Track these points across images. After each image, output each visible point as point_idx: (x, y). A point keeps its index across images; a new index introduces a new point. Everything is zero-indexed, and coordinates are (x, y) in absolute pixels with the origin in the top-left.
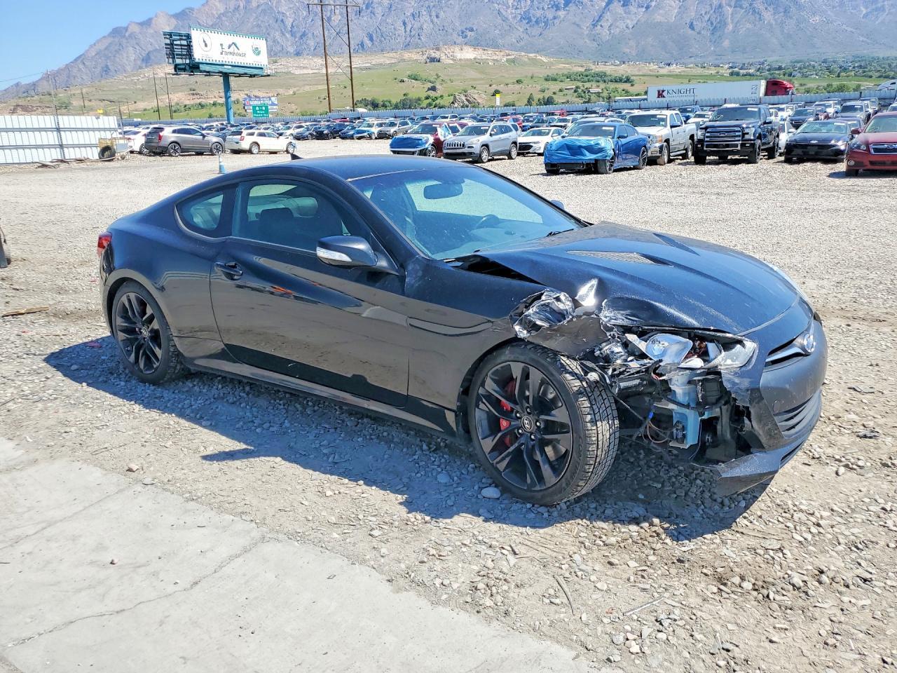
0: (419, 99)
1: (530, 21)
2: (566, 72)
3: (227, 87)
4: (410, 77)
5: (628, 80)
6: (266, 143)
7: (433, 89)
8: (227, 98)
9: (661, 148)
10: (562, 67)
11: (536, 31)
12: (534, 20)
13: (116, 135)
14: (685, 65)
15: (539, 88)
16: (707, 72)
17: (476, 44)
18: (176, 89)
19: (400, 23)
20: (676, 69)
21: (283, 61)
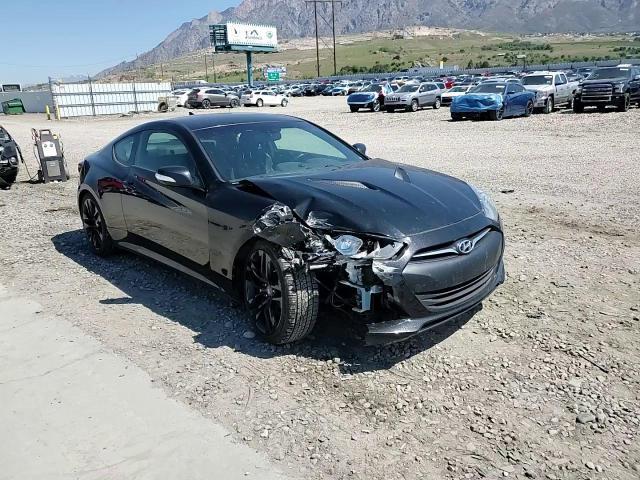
0: (387, 65)
1: (472, 6)
2: (498, 43)
3: (249, 60)
4: (381, 50)
5: (548, 48)
6: (267, 99)
7: (397, 58)
8: (249, 68)
9: (546, 100)
10: (496, 39)
11: (476, 13)
12: (475, 5)
13: (169, 94)
14: (596, 34)
15: (477, 55)
16: (615, 39)
17: (430, 25)
18: (220, 62)
19: (375, 11)
20: (588, 37)
21: (292, 42)
